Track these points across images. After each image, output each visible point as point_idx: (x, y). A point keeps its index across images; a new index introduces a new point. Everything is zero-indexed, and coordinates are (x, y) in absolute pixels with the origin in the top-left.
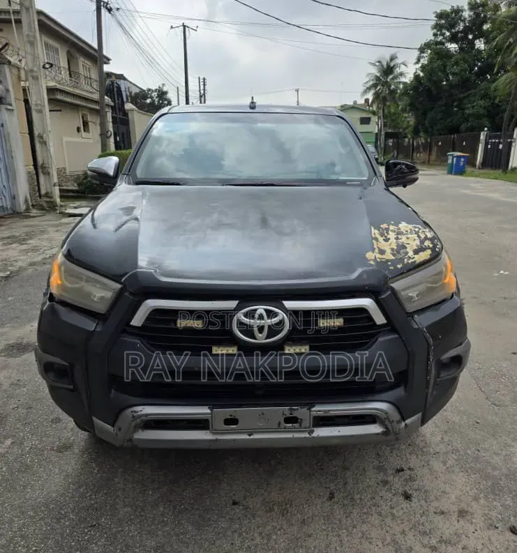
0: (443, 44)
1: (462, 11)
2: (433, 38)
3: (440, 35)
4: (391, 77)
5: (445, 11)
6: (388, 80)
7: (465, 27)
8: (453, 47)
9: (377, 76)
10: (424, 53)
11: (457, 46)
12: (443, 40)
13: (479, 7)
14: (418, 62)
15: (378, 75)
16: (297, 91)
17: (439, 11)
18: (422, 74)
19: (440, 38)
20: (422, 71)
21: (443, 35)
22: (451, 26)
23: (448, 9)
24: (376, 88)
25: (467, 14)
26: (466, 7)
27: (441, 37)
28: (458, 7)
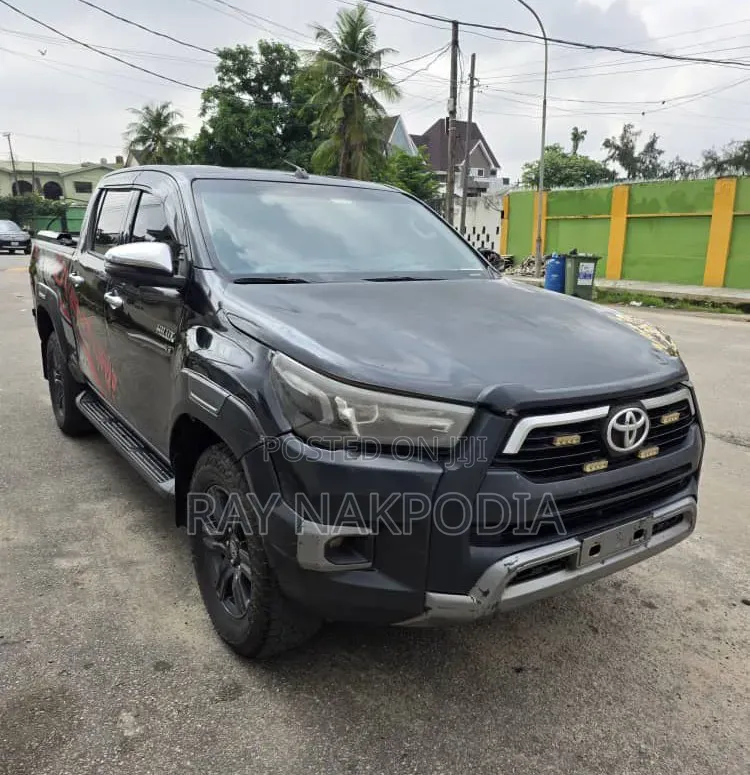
0: (233, 93)
1: (252, 53)
2: (218, 83)
3: (228, 81)
4: (164, 129)
5: (230, 50)
6: (161, 133)
7: (258, 75)
8: (246, 98)
9: (143, 127)
10: (209, 102)
11: (251, 98)
12: (233, 89)
13: (272, 51)
14: (204, 112)
15: (146, 125)
16: (9, 136)
17: (222, 49)
18: (211, 131)
19: (228, 85)
20: (211, 126)
21: (232, 80)
22: (241, 71)
23: (234, 48)
24: (144, 144)
25: (258, 58)
26: (256, 49)
27: (231, 84)
28: (246, 47)
